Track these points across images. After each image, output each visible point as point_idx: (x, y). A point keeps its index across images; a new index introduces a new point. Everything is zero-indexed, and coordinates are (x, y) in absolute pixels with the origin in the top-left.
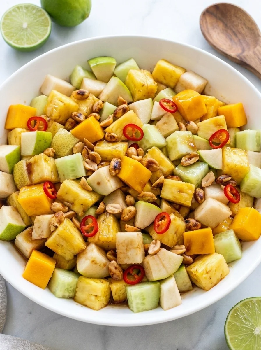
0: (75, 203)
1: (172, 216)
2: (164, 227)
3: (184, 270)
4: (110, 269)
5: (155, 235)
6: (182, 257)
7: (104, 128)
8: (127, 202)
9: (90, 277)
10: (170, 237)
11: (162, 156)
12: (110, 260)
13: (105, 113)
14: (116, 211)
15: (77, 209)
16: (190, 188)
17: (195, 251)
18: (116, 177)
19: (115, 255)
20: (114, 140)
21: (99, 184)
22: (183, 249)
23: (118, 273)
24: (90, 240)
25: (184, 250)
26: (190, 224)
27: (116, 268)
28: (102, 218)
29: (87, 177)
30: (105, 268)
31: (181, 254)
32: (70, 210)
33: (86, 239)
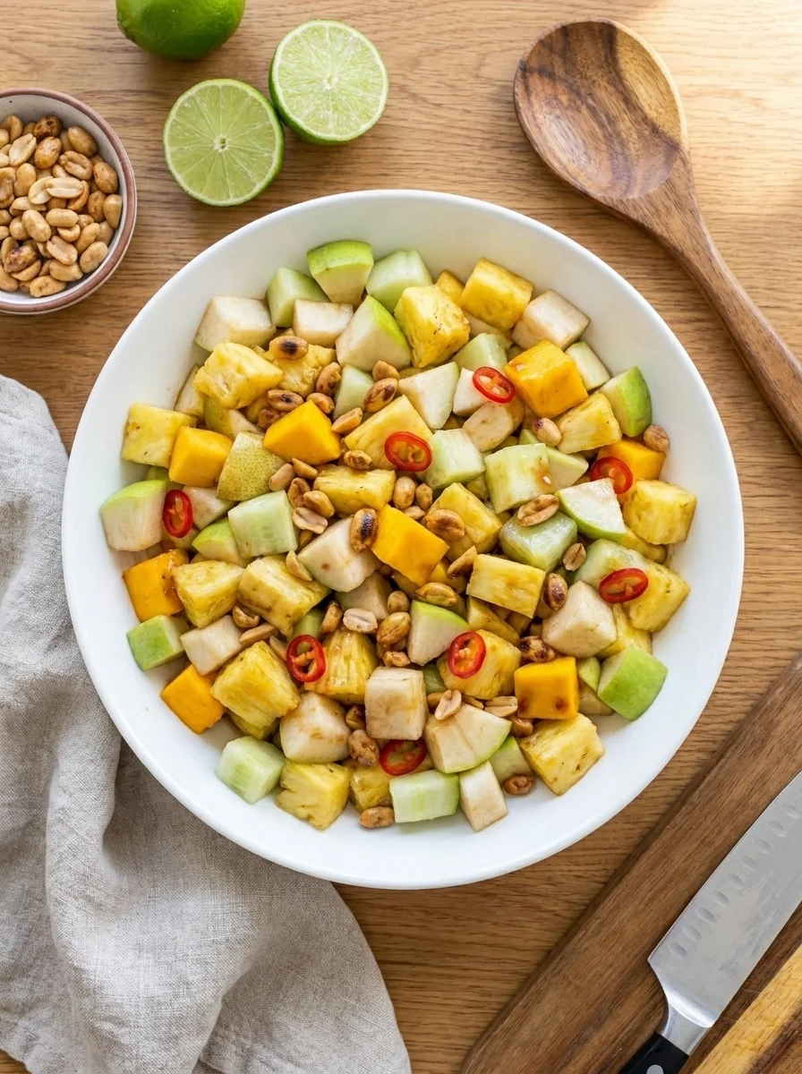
0: (275, 608)
1: (490, 640)
2: (470, 665)
3: (514, 746)
4: (352, 746)
5: (451, 680)
6: (507, 724)
7: (341, 435)
8: (390, 606)
9: (311, 762)
10: (484, 682)
11: (474, 504)
12: (352, 730)
13: (343, 397)
14: (367, 627)
15: (279, 620)
16: (533, 580)
17: (536, 710)
18: (367, 554)
19: (362, 718)
20: (361, 467)
21: (326, 567)
22: (512, 705)
23: (370, 754)
24: (309, 686)
25: (514, 708)
26: (532, 653)
27: (364, 745)
28: (335, 641)
29: (297, 552)
30: (342, 745)
31: (507, 718)
32: (262, 621)
33: (299, 686)
